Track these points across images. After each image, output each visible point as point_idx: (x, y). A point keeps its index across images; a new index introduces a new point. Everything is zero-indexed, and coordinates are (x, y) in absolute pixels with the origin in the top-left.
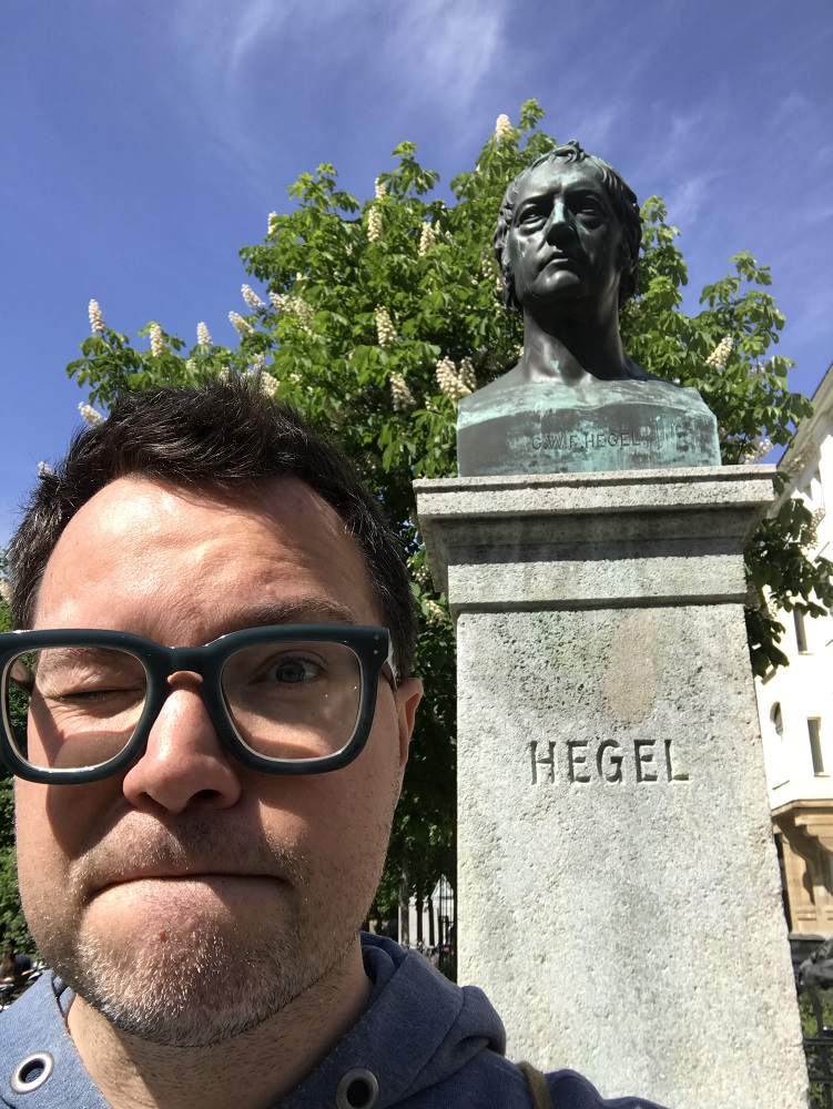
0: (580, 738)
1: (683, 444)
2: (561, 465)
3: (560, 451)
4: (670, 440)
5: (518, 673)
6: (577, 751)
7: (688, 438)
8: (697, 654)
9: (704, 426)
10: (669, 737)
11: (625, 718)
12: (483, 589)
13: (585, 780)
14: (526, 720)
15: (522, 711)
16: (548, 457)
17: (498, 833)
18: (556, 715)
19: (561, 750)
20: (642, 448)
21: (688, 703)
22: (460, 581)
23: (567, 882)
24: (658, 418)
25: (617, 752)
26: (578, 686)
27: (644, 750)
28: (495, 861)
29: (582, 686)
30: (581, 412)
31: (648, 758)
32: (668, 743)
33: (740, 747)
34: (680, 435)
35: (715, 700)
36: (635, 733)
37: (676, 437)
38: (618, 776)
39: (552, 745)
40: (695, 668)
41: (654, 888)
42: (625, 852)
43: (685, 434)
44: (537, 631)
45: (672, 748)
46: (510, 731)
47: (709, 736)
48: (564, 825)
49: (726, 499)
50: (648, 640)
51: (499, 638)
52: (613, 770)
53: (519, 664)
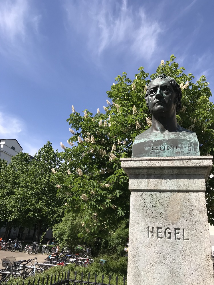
0: (160, 226)
1: (190, 149)
2: (158, 154)
3: (157, 151)
4: (186, 148)
5: (145, 208)
6: (160, 230)
7: (191, 148)
8: (192, 206)
9: (195, 144)
10: (184, 228)
11: (172, 222)
12: (137, 186)
13: (161, 238)
14: (147, 221)
15: (146, 218)
16: (155, 152)
17: (138, 250)
18: (154, 220)
19: (155, 229)
20: (179, 150)
21: (189, 219)
22: (131, 183)
23: (156, 265)
24: (183, 142)
25: (170, 231)
26: (160, 212)
27: (177, 231)
28: (137, 258)
29: (161, 212)
30: (163, 141)
31: (178, 233)
32: (183, 229)
33: (203, 232)
34: (189, 147)
35: (197, 219)
36: (175, 226)
37: (188, 147)
38: (170, 238)
39: (153, 228)
40: (191, 209)
41: (179, 270)
42: (171, 259)
43: (190, 147)
44: (150, 197)
45: (184, 231)
46: (143, 223)
47: (195, 229)
48: (155, 250)
49: (200, 165)
50: (179, 201)
51: (141, 198)
52: (168, 236)
53: (145, 206)
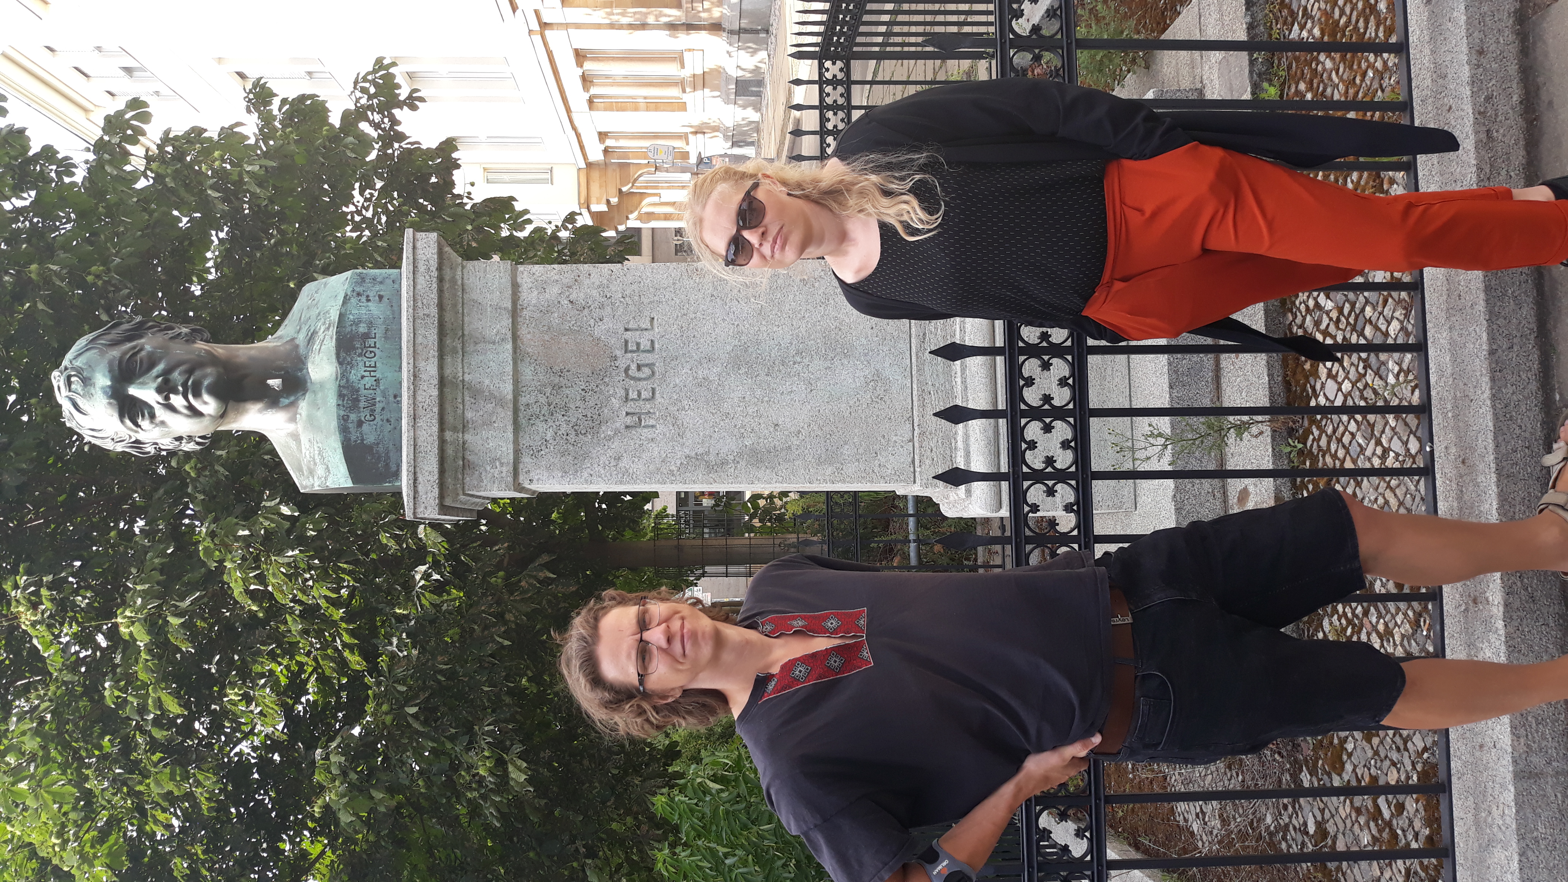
0: (623, 393)
1: (377, 298)
2: (391, 399)
3: (378, 399)
4: (372, 308)
5: (572, 437)
6: (633, 395)
8: (559, 302)
9: (362, 279)
10: (622, 329)
11: (608, 360)
12: (502, 464)
13: (653, 390)
14: (609, 433)
15: (602, 436)
16: (383, 409)
17: (693, 454)
18: (606, 411)
19: (631, 407)
20: (379, 332)
21: (597, 313)
22: (494, 482)
23: (726, 407)
24: (351, 317)
25: (634, 367)
26: (583, 393)
27: (632, 346)
28: (712, 458)
29: (583, 390)
30: (342, 379)
31: (638, 344)
32: (626, 330)
33: (630, 278)
34: (368, 300)
35: (595, 293)
36: (619, 353)
37: (369, 304)
38: (650, 366)
39: (627, 414)
40: (570, 306)
41: (729, 348)
42: (705, 365)
44: (537, 422)
45: (630, 326)
46: (616, 444)
47: (622, 300)
48: (687, 407)
49: (434, 270)
50: (547, 338)
51: (542, 452)
52: (647, 371)
53: (565, 437)
